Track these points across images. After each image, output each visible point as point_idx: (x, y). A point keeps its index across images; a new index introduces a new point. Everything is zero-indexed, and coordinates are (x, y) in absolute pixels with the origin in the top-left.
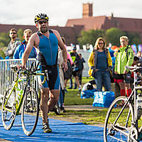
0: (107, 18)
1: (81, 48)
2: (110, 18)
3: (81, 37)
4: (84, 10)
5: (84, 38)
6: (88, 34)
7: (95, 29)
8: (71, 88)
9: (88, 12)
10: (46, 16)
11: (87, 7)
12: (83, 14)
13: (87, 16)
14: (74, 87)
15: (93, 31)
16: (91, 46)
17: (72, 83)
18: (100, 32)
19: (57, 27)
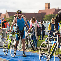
0: (56, 9)
1: (45, 22)
2: (57, 10)
3: (45, 17)
4: (46, 6)
5: (46, 18)
6: (48, 17)
7: (51, 14)
8: (41, 40)
9: (47, 7)
10: (21, 11)
11: (47, 5)
12: (46, 8)
13: (47, 9)
14: (42, 39)
15: (50, 15)
16: (49, 21)
17: (41, 37)
18: (53, 15)
19: (35, 13)
